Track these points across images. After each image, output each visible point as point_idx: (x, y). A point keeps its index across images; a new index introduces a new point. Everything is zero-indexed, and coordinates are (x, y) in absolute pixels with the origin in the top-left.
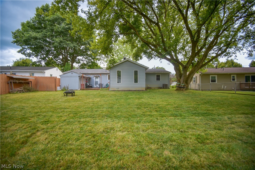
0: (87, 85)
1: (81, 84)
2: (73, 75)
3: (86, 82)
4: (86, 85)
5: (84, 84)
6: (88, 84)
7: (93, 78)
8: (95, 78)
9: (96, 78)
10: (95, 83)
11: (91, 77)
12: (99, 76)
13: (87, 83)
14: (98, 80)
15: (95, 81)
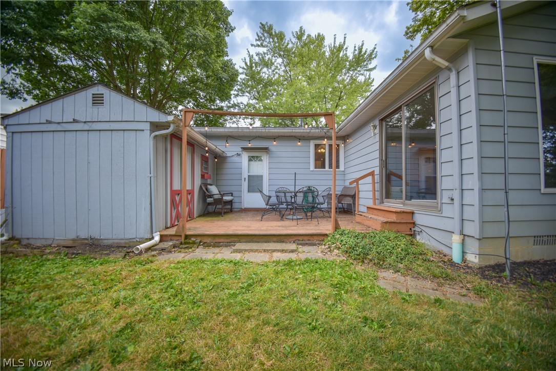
0: (210, 196)
1: (174, 193)
2: (102, 112)
3: (203, 177)
4: (205, 194)
5: (190, 192)
6: (214, 190)
7: (236, 159)
8: (245, 157)
9: (250, 160)
10: (245, 185)
11: (229, 154)
12: (266, 150)
13: (209, 181)
14: (262, 168)
15: (245, 175)
